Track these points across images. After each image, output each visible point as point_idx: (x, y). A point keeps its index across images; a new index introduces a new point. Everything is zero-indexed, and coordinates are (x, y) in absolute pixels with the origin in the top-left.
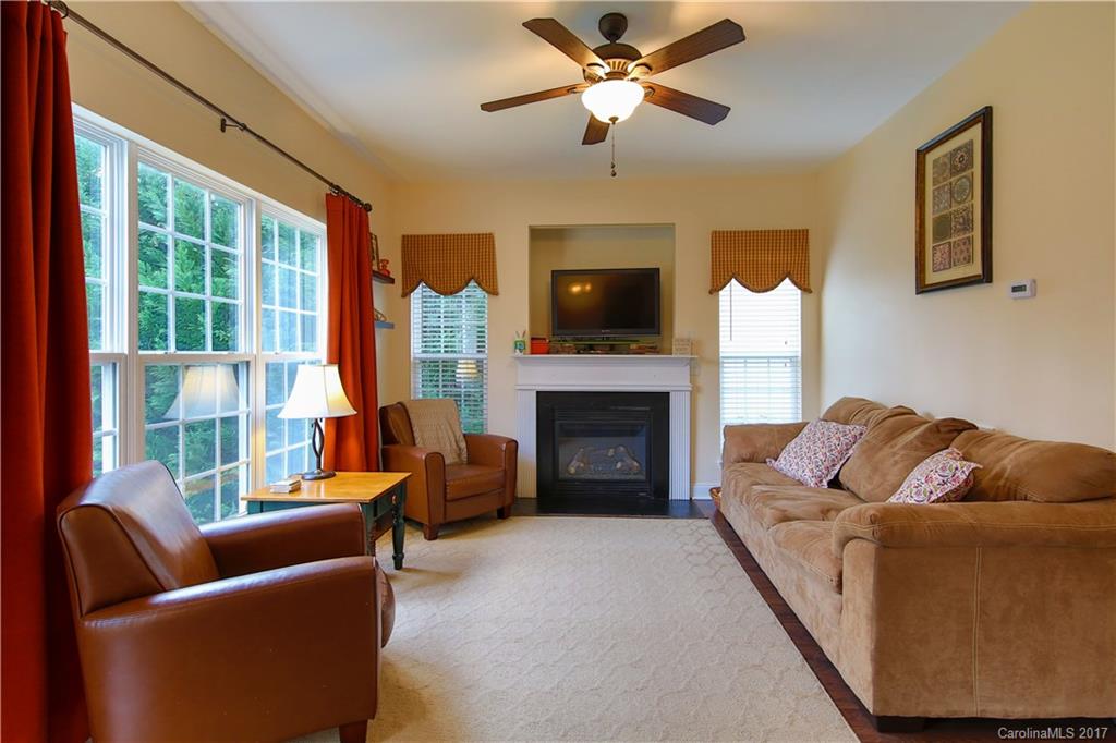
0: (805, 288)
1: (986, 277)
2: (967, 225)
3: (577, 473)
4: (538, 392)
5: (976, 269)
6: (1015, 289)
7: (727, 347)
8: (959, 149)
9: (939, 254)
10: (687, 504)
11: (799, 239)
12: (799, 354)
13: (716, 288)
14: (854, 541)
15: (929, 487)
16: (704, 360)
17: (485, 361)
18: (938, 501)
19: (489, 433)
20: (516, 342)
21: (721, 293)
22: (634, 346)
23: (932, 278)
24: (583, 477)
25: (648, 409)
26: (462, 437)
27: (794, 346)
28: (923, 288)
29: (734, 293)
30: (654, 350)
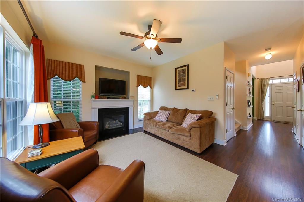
0: (151, 87)
1: (187, 88)
2: (184, 80)
3: (108, 128)
4: (98, 109)
5: (186, 87)
6: (192, 90)
7: (139, 98)
8: (183, 69)
9: (179, 84)
10: (133, 130)
11: (150, 79)
12: (150, 99)
13: (138, 86)
14: (193, 129)
15: (195, 118)
16: (135, 100)
17: (80, 101)
18: (197, 120)
19: (82, 121)
20: (92, 96)
21: (138, 87)
22: (121, 97)
23: (178, 88)
24: (109, 128)
25: (125, 111)
26: (77, 123)
27: (149, 98)
28: (176, 89)
29: (141, 87)
30: (125, 98)
